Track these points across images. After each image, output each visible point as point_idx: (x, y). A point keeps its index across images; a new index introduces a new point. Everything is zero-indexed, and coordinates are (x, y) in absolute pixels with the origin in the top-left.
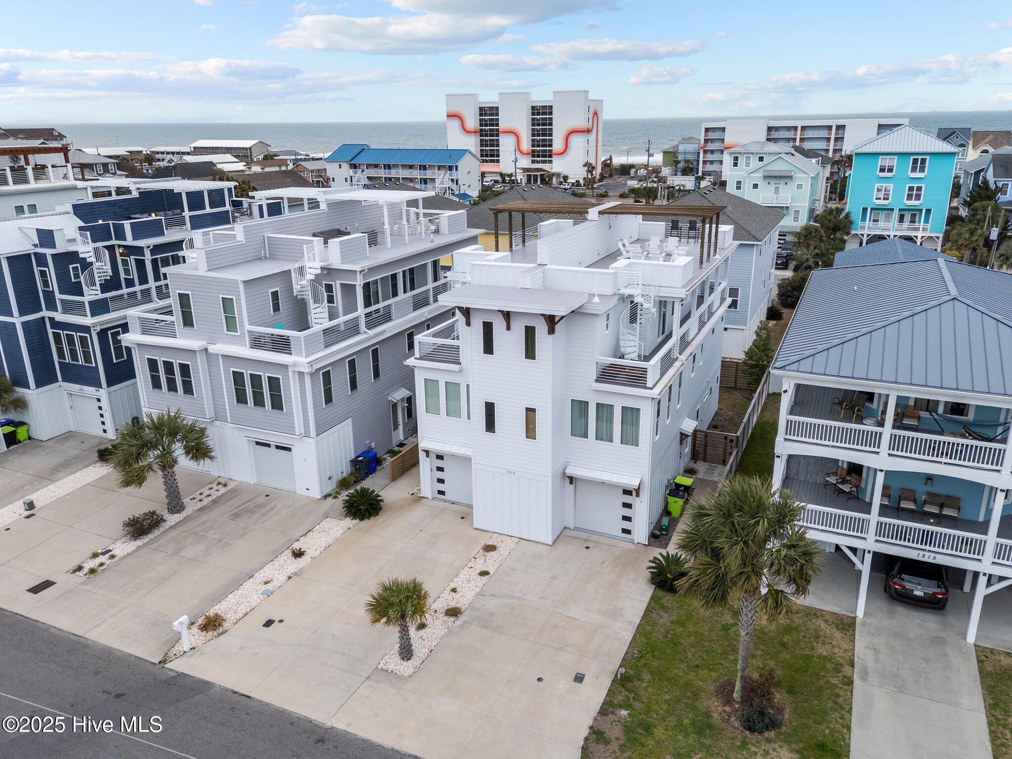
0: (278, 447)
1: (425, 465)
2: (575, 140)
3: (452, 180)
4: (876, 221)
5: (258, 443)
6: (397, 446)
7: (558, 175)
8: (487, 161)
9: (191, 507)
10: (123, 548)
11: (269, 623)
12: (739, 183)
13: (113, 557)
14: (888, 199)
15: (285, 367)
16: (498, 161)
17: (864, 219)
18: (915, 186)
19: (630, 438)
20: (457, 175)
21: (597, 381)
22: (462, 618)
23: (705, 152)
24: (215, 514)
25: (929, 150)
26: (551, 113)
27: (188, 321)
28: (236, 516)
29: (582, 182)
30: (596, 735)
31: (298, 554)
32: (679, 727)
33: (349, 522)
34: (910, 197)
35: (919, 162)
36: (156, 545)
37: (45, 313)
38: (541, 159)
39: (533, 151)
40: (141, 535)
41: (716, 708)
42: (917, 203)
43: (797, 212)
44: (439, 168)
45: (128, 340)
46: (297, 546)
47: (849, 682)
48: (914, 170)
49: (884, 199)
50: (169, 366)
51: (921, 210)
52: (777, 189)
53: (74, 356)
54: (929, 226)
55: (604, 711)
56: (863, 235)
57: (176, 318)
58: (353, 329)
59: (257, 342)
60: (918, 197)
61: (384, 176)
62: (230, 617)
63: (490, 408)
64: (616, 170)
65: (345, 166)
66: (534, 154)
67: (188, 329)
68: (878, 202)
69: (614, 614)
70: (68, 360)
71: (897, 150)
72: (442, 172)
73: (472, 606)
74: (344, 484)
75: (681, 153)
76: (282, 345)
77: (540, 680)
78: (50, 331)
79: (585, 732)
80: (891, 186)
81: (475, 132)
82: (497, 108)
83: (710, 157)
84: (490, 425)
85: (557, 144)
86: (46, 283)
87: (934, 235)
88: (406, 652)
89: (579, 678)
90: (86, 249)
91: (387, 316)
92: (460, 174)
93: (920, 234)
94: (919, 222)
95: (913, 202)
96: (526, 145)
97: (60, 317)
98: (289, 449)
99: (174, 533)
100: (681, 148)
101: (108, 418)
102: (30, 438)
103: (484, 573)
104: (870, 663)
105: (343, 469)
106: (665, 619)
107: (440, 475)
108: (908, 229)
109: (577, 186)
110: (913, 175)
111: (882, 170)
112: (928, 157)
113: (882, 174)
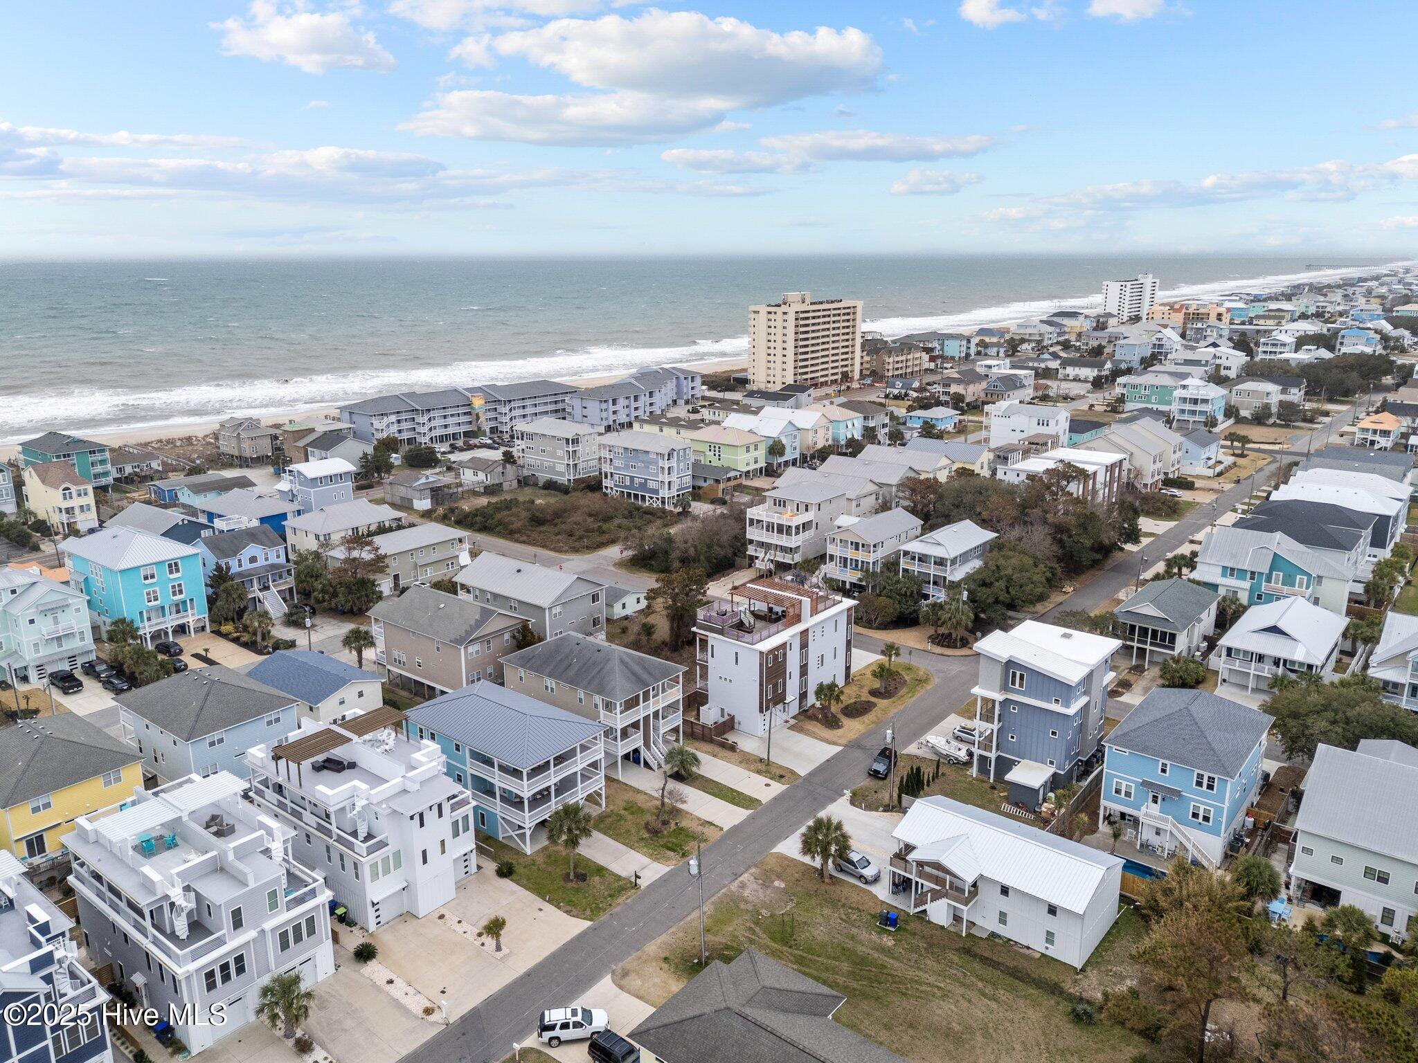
0: (301, 964)
4: (149, 619)
10: (318, 1055)
11: (443, 992)
13: (324, 1059)
14: (158, 600)
17: (142, 621)
18: (176, 584)
19: (466, 830)
25: (178, 556)
27: (238, 925)
31: (390, 982)
32: (574, 894)
33: (375, 961)
34: (174, 594)
35: (173, 567)
36: (325, 1041)
40: (311, 1048)
41: (571, 885)
42: (182, 596)
43: (81, 633)
46: (381, 982)
48: (171, 572)
49: (154, 600)
50: (224, 966)
51: (185, 602)
52: (55, 618)
54: (195, 611)
55: (558, 908)
56: (145, 634)
59: (290, 906)
60: (181, 592)
62: (428, 1005)
67: (237, 931)
69: (511, 892)
71: (153, 561)
76: (305, 898)
77: (534, 919)
79: (564, 914)
80: (157, 589)
87: (201, 617)
88: (498, 949)
89: (541, 910)
93: (190, 619)
94: (188, 611)
95: (178, 597)
98: (310, 959)
103: (460, 921)
106: (524, 882)
110: (172, 576)
111: (146, 578)
112: (179, 561)
113: (147, 582)
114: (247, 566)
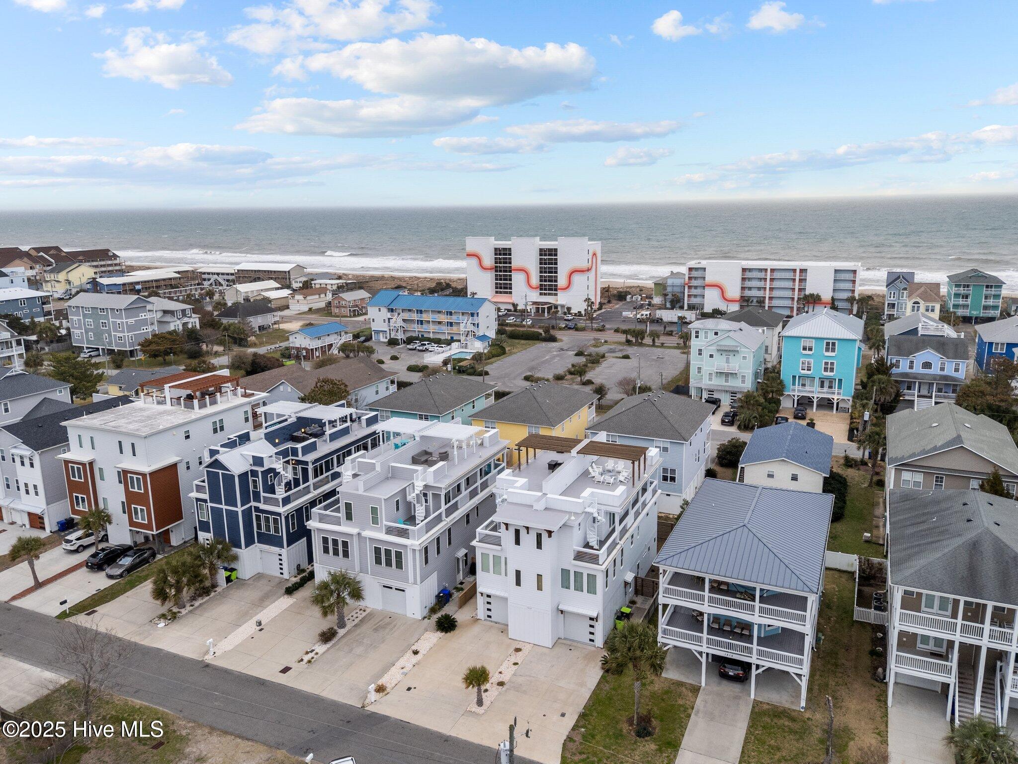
0: (396, 589)
1: (480, 601)
2: (576, 278)
3: (474, 324)
4: (804, 385)
5: (384, 586)
6: (460, 584)
7: (563, 306)
8: (501, 293)
9: (349, 625)
10: (321, 648)
11: (409, 689)
12: (700, 350)
13: (317, 654)
14: (810, 370)
15: (406, 546)
16: (511, 293)
17: (794, 384)
18: (830, 361)
19: (592, 590)
20: (478, 320)
21: (574, 559)
22: (505, 687)
23: (690, 287)
24: (364, 628)
25: (837, 337)
26: (556, 255)
27: (349, 517)
28: (376, 630)
29: (583, 313)
30: (569, 739)
31: (416, 653)
32: (608, 736)
33: (440, 634)
34: (826, 370)
35: (831, 345)
36: (338, 647)
37: (253, 504)
38: (548, 292)
39: (541, 285)
40: (328, 641)
41: (625, 727)
42: (832, 374)
43: (744, 377)
44: (463, 314)
45: (309, 525)
46: (414, 648)
47: (689, 716)
48: (827, 350)
49: (808, 370)
50: (335, 542)
51: (835, 380)
52: (728, 359)
53: (268, 528)
54: (842, 391)
55: (573, 729)
56: (794, 396)
57: (342, 515)
58: (438, 519)
59: (390, 531)
60: (832, 370)
61: (416, 319)
62: (389, 686)
63: (518, 573)
64: (614, 296)
65: (384, 310)
66: (541, 287)
67: (349, 522)
68: (803, 372)
69: (582, 684)
70: (263, 530)
71: (814, 336)
72: (466, 318)
73: (510, 681)
74: (433, 611)
75: (670, 286)
76: (403, 533)
77: (544, 715)
78: (254, 514)
79: (565, 738)
80: (812, 361)
81: (491, 269)
82: (510, 249)
83: (694, 292)
84: (518, 583)
85: (562, 281)
86: (255, 487)
87: (846, 398)
88: (480, 703)
89: (563, 715)
90: (278, 466)
91: (455, 507)
92: (481, 319)
93: (836, 397)
94: (835, 388)
95: (829, 374)
96: (535, 281)
97: (262, 506)
98: (403, 591)
99: (344, 640)
100: (670, 282)
101: (285, 566)
102: (237, 578)
103: (515, 664)
104: (701, 708)
105: (431, 601)
106: (607, 687)
107: (489, 606)
108: (827, 393)
109: (579, 316)
110: (827, 354)
111: (804, 349)
112: (837, 342)
113: (804, 352)
114: (918, 369)
